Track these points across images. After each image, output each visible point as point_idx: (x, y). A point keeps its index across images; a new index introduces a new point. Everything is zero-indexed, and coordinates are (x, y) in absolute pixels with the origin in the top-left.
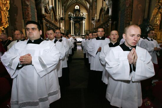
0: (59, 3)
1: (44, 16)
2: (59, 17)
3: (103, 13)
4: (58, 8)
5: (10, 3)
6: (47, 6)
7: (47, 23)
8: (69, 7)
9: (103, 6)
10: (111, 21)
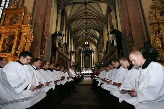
0: (71, 40)
1: (57, 49)
2: (70, 50)
3: (109, 45)
4: (70, 44)
5: (33, 38)
6: (61, 41)
7: (59, 55)
8: (79, 43)
9: (108, 39)
10: (117, 50)
